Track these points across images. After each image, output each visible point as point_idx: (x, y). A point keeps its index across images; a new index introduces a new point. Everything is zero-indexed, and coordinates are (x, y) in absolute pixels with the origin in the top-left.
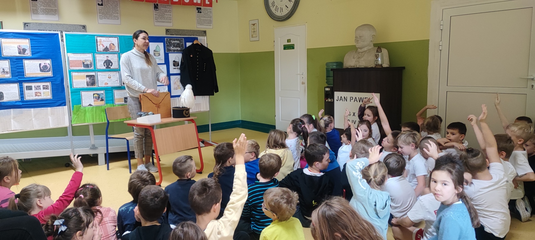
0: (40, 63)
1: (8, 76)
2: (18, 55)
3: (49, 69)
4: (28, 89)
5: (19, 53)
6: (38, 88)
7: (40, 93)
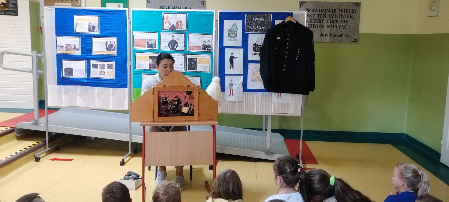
0: (106, 41)
1: (78, 53)
2: (87, 32)
3: (115, 48)
4: (94, 67)
5: (89, 30)
6: (103, 67)
7: (105, 73)
